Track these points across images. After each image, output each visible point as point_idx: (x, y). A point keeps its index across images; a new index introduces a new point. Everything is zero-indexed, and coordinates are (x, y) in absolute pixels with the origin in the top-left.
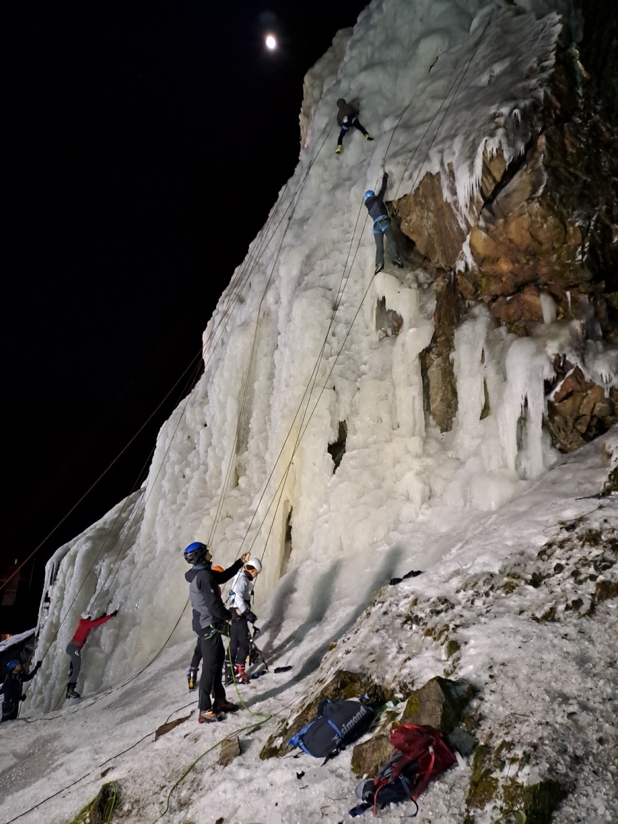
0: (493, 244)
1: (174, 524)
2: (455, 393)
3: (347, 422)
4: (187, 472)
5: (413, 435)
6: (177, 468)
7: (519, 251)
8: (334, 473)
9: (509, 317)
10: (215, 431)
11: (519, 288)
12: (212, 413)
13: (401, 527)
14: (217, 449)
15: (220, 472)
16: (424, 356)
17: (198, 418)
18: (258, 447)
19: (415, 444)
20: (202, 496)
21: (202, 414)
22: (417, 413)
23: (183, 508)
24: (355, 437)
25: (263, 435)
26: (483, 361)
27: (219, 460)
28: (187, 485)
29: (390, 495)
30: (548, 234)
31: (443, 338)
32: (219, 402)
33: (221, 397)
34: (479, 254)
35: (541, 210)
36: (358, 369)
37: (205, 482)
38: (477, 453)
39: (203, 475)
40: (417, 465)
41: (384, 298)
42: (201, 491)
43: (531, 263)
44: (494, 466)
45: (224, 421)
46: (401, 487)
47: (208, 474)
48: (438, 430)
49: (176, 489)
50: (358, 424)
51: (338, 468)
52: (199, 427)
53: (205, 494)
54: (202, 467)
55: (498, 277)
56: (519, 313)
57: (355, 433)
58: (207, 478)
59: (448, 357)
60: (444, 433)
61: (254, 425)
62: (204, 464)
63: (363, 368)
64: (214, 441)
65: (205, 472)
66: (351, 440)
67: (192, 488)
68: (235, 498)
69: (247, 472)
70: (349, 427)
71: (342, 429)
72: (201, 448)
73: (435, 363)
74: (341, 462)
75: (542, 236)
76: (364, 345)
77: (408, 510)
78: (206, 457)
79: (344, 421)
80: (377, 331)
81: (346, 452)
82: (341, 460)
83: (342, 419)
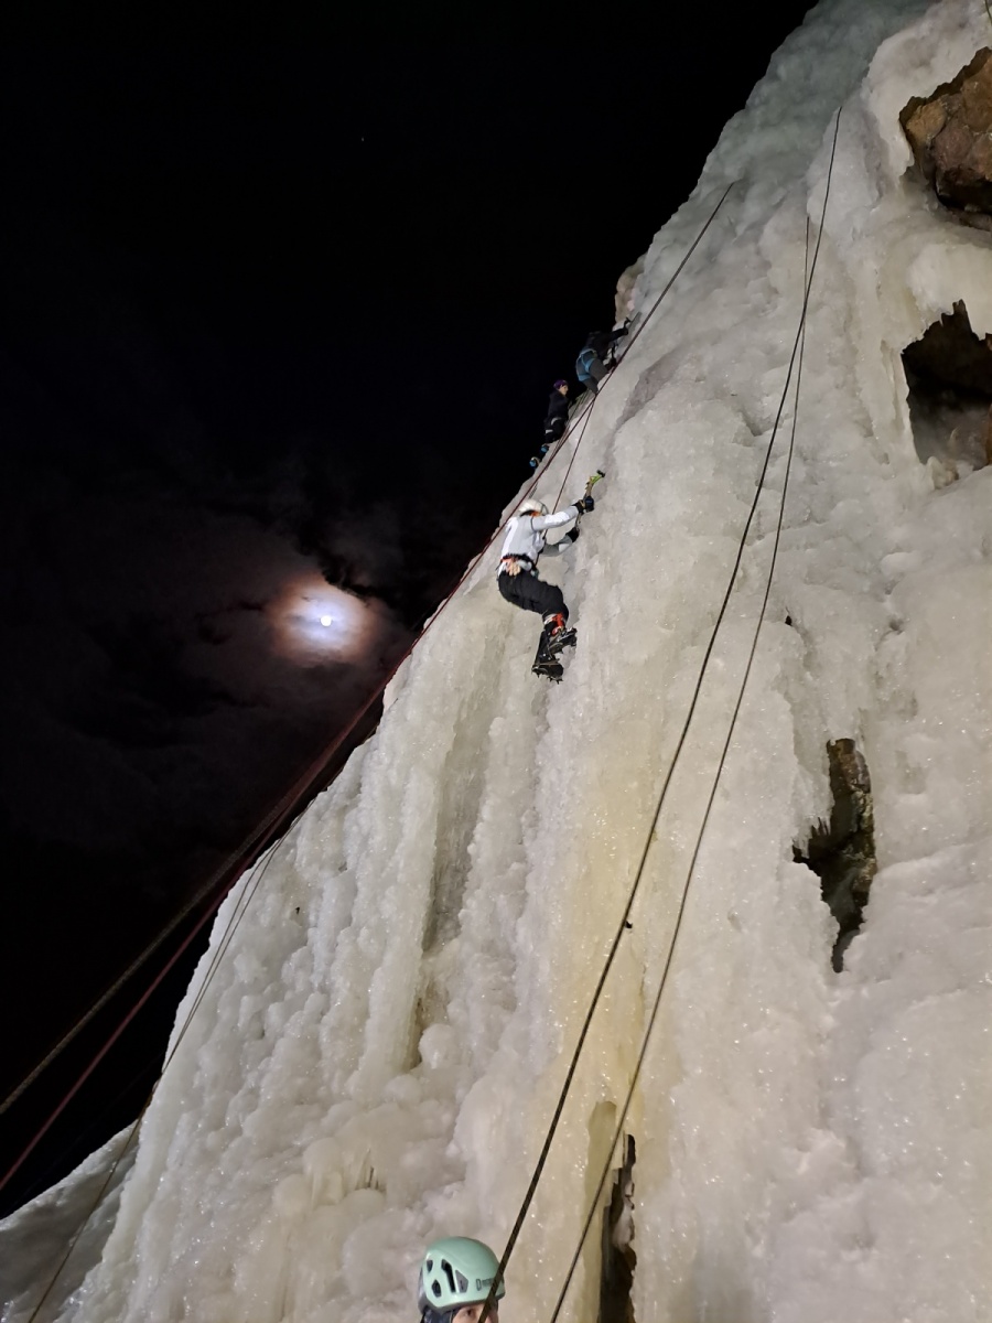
1: (197, 1202)
3: (860, 748)
4: (273, 1016)
6: (247, 1006)
8: (837, 964)
10: (364, 876)
12: (366, 829)
14: (364, 932)
17: (330, 850)
18: (493, 915)
21: (341, 836)
23: (236, 1143)
24: (916, 800)
25: (512, 871)
27: (364, 969)
28: (263, 1063)
32: (388, 790)
36: (877, 563)
37: (315, 1049)
39: (313, 1026)
42: (300, 1082)
45: (393, 844)
47: (329, 1019)
49: (232, 1076)
52: (326, 875)
54: (314, 1000)
57: (914, 779)
61: (484, 846)
62: (321, 988)
64: (360, 908)
65: (321, 1015)
66: (896, 812)
68: (402, 1105)
69: (453, 1009)
70: (878, 761)
71: (846, 772)
74: (866, 911)
78: (331, 964)
79: (848, 744)
80: (924, 461)
81: (886, 865)
82: (865, 903)
83: (838, 733)
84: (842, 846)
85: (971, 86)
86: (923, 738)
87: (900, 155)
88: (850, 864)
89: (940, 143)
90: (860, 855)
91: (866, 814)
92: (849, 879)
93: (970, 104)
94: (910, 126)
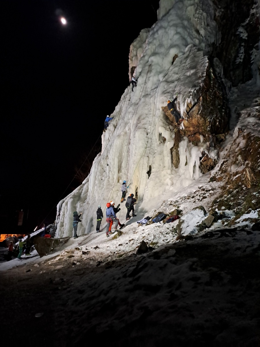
0: (189, 124)
1: (101, 193)
2: (179, 159)
4: (103, 178)
5: (169, 169)
6: (100, 177)
7: (195, 126)
9: (192, 140)
10: (111, 167)
11: (195, 134)
12: (110, 161)
13: (166, 191)
14: (112, 172)
15: (114, 178)
16: (171, 149)
17: (105, 163)
18: (125, 172)
19: (169, 171)
20: (108, 185)
22: (169, 164)
23: (103, 188)
25: (126, 168)
26: (186, 151)
27: (113, 175)
28: (103, 182)
29: (163, 184)
30: (202, 122)
31: (176, 145)
32: (112, 158)
33: (113, 157)
34: (185, 126)
35: (200, 117)
36: (154, 151)
37: (109, 181)
38: (184, 174)
40: (170, 177)
41: (161, 133)
42: (108, 184)
43: (198, 128)
44: (188, 177)
45: (114, 164)
46: (166, 182)
47: (110, 179)
48: (175, 168)
49: (100, 183)
50: (154, 166)
51: (149, 177)
52: (106, 165)
54: (108, 177)
55: (190, 131)
56: (195, 139)
57: (154, 168)
58: (110, 180)
59: (177, 149)
60: (176, 169)
61: (123, 165)
62: (108, 176)
63: (155, 151)
64: (111, 169)
65: (109, 178)
66: (153, 170)
67: (105, 182)
68: (119, 185)
69: (122, 178)
70: (152, 167)
71: (150, 167)
72: (107, 172)
73: (174, 151)
75: (200, 123)
76: (156, 145)
77: (167, 188)
78: (109, 174)
82: (150, 175)
83: (150, 165)
84: (149, 172)
89: (164, 110)
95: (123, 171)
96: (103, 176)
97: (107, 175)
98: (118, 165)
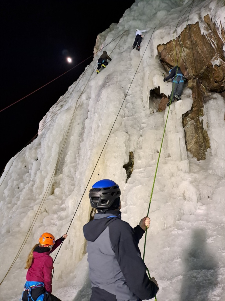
1: (8, 215)
2: (205, 139)
3: (134, 153)
4: (22, 185)
5: (181, 160)
6: (15, 183)
8: (126, 182)
10: (43, 162)
12: (43, 152)
14: (43, 172)
15: (43, 185)
17: (33, 156)
18: (69, 171)
19: (184, 165)
20: (29, 199)
21: (36, 153)
22: (182, 148)
23: (16, 206)
24: (140, 161)
25: (74, 164)
27: (43, 178)
28: (20, 193)
31: (196, 109)
32: (48, 146)
33: (50, 144)
36: (140, 125)
37: (32, 191)
39: (31, 187)
42: (29, 196)
45: (49, 157)
47: (35, 186)
48: (196, 159)
49: (12, 195)
51: (130, 179)
53: (31, 198)
54: (31, 183)
59: (199, 119)
60: (200, 161)
64: (42, 167)
66: (137, 163)
68: (52, 200)
69: (61, 185)
70: (136, 155)
71: (131, 156)
72: (32, 172)
73: (189, 123)
74: (131, 175)
78: (35, 177)
79: (132, 152)
80: (150, 109)
81: (134, 170)
82: (131, 174)
83: (131, 151)
84: (129, 166)
85: (168, 45)
86: (142, 153)
87: (156, 53)
88: (129, 168)
89: (162, 53)
90: (131, 167)
91: (133, 162)
92: (129, 170)
93: (168, 48)
94: (158, 48)
95: (66, 169)
96: (22, 181)
97: (31, 179)
98: (57, 158)
